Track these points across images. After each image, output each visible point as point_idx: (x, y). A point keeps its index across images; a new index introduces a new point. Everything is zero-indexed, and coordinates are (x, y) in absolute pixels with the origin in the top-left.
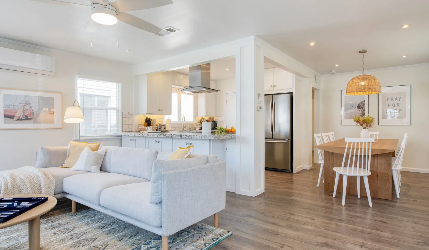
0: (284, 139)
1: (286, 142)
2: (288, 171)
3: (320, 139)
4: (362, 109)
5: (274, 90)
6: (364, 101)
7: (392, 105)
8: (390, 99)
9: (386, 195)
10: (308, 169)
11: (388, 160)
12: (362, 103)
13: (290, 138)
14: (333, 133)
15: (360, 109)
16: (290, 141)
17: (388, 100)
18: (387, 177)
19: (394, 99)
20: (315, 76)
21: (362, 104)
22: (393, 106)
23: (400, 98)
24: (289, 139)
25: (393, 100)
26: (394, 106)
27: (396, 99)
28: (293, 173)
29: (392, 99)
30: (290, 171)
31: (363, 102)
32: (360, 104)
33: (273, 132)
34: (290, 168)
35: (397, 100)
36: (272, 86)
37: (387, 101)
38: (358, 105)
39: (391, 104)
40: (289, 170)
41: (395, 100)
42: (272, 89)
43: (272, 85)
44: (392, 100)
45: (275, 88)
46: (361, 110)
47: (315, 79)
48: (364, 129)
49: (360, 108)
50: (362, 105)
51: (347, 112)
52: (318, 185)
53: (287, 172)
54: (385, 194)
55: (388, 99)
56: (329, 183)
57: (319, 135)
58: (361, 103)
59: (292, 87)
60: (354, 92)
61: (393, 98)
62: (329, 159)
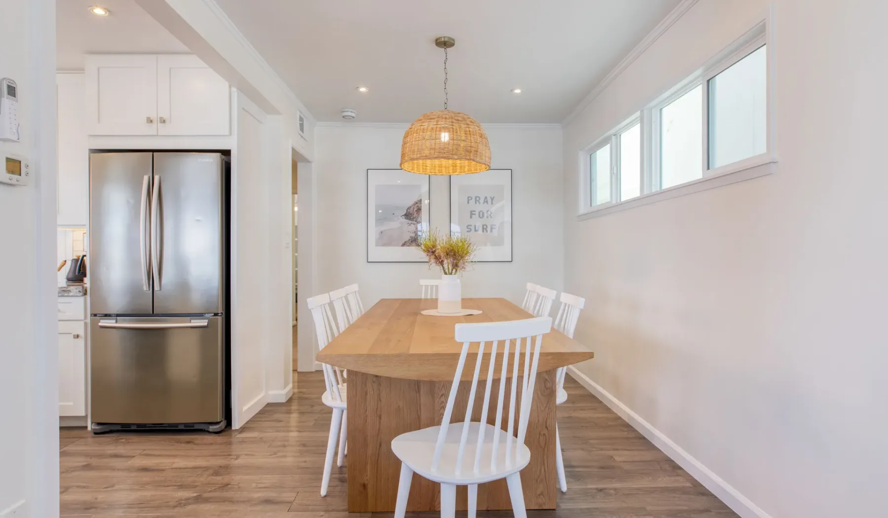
0: (200, 315)
1: (204, 323)
2: (212, 428)
3: (327, 315)
4: (416, 221)
5: (157, 135)
6: (421, 200)
7: (477, 213)
8: (474, 200)
9: (542, 494)
10: (283, 400)
11: (546, 380)
12: (416, 206)
13: (220, 309)
14: (355, 287)
15: (410, 222)
16: (220, 320)
17: (470, 201)
18: (544, 434)
19: (482, 201)
20: (301, 119)
21: (415, 209)
22: (479, 217)
23: (492, 199)
24: (216, 314)
25: (480, 203)
26: (481, 216)
27: (484, 200)
28: (233, 428)
29: (478, 199)
30: (223, 424)
31: (417, 203)
32: (412, 209)
33: (156, 288)
34: (219, 416)
35: (487, 203)
36: (151, 121)
37: (468, 203)
38: (407, 210)
39: (475, 211)
40: (218, 423)
41: (484, 202)
42: (151, 130)
43: (153, 116)
44: (477, 202)
45: (163, 130)
46: (414, 224)
47: (299, 127)
48: (446, 273)
49: (410, 219)
50: (416, 211)
51: (383, 228)
52: (323, 492)
53: (211, 430)
54: (539, 492)
55: (470, 198)
56: (366, 482)
57: (324, 299)
58: (414, 205)
59: (227, 133)
60: (427, 158)
61: (480, 199)
62: (366, 393)
